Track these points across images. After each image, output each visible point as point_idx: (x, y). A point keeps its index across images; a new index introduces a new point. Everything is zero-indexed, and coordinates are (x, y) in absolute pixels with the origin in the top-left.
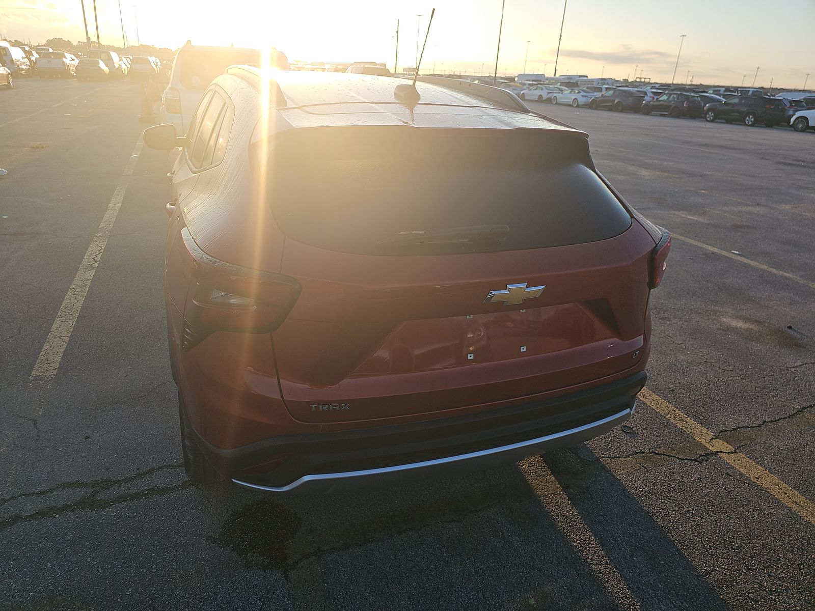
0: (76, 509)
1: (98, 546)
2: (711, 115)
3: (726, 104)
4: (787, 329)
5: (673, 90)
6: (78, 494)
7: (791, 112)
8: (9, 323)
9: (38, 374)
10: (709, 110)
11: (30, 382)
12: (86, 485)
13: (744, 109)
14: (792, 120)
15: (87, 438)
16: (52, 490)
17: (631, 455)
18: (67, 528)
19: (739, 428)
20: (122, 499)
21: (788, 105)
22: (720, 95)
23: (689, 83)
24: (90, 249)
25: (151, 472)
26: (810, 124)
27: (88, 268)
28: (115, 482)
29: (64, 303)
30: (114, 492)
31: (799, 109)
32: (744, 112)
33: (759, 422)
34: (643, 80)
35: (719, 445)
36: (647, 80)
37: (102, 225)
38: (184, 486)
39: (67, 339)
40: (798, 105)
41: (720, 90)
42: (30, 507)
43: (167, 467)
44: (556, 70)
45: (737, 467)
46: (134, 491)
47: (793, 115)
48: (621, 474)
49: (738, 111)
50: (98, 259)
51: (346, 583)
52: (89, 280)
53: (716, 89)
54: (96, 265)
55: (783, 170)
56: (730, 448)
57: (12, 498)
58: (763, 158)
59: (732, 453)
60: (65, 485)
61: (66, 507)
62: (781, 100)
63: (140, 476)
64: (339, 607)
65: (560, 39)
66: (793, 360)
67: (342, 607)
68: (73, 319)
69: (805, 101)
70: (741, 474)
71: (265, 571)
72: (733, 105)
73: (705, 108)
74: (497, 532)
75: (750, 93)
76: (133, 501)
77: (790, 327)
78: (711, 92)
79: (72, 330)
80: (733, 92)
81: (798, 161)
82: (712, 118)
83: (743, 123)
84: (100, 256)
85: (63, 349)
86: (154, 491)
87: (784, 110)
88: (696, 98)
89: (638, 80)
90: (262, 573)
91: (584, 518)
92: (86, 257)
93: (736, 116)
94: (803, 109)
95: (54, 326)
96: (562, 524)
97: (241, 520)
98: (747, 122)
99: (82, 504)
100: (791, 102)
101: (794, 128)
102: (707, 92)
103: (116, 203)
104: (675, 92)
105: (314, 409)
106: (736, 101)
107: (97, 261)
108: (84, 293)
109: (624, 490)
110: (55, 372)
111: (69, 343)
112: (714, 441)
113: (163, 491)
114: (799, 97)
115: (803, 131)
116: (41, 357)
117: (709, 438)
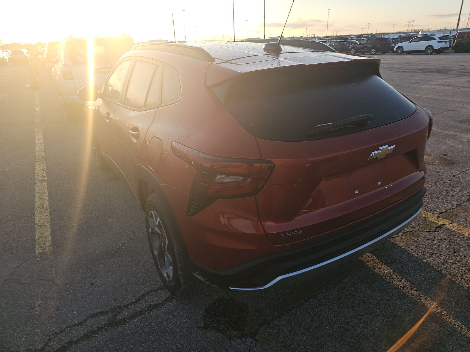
0: (107, 329)
1: (132, 348)
2: (353, 51)
3: (360, 44)
4: (444, 156)
5: (331, 39)
6: (104, 320)
7: (393, 45)
8: (5, 223)
9: (41, 251)
10: (352, 48)
11: (38, 257)
12: (106, 313)
13: (369, 46)
14: (395, 49)
15: (92, 284)
16: (85, 321)
17: (403, 234)
18: (107, 341)
19: (447, 210)
20: (133, 316)
21: (392, 41)
22: (355, 39)
23: (335, 35)
24: (36, 170)
25: (143, 296)
26: (404, 50)
27: (41, 181)
28: (124, 307)
29: (36, 205)
30: (126, 313)
31: (397, 42)
32: (370, 47)
33: (455, 206)
34: (311, 36)
35: (442, 221)
36: (313, 36)
37: (37, 154)
38: (168, 300)
39: (49, 226)
40: (396, 40)
41: (354, 37)
42: (76, 334)
43: (152, 291)
44: (265, 35)
45: (456, 230)
46: (138, 310)
47: (395, 46)
48: (403, 245)
49: (367, 47)
50: (45, 174)
51: (290, 336)
52: (46, 188)
53: (352, 37)
54: (46, 178)
55: (401, 75)
56: (448, 222)
57: (61, 331)
58: (389, 70)
59: (450, 224)
60: (92, 316)
61: (100, 329)
62: (388, 39)
63: (137, 300)
64: (294, 350)
65: (264, 17)
66: (454, 171)
67: (295, 349)
68: (47, 214)
69: (399, 38)
70: (460, 234)
71: (241, 339)
72: (364, 44)
73: (350, 47)
74: (357, 289)
75: (370, 37)
76: (141, 316)
77: (445, 155)
78: (350, 38)
79: (49, 220)
80: (361, 37)
81: (406, 69)
82: (354, 52)
83: (370, 53)
84: (45, 173)
85: (49, 233)
86: (151, 308)
87: (390, 44)
88: (344, 43)
89: (308, 36)
90: (240, 341)
91: (397, 272)
92: (36, 175)
93: (367, 50)
94: (399, 42)
95: (37, 220)
96: (388, 278)
97: (212, 313)
98: (372, 53)
99: (110, 325)
100: (393, 39)
101: (396, 53)
102: (348, 39)
103: (39, 140)
104: (332, 40)
105: (284, 236)
106: (365, 42)
107: (45, 176)
108: (46, 196)
109: (409, 253)
110: (51, 248)
111: (52, 229)
112: (439, 219)
113: (157, 306)
114: (396, 36)
115: (401, 54)
116: (37, 240)
117: (436, 218)
